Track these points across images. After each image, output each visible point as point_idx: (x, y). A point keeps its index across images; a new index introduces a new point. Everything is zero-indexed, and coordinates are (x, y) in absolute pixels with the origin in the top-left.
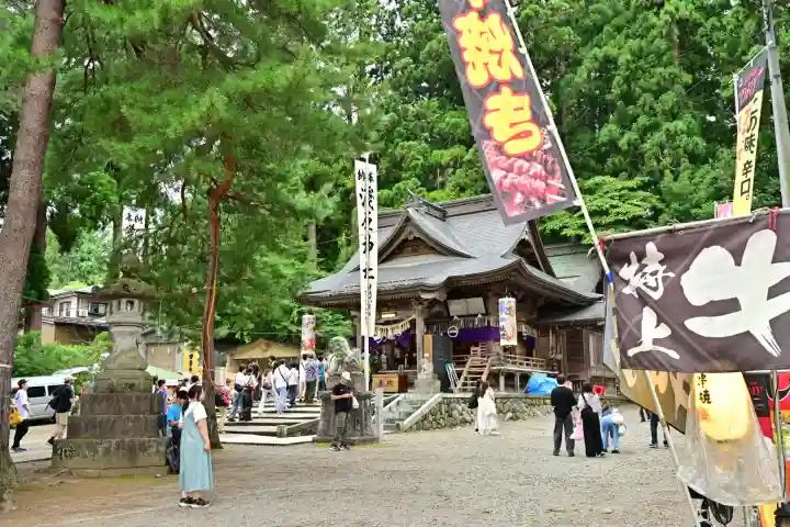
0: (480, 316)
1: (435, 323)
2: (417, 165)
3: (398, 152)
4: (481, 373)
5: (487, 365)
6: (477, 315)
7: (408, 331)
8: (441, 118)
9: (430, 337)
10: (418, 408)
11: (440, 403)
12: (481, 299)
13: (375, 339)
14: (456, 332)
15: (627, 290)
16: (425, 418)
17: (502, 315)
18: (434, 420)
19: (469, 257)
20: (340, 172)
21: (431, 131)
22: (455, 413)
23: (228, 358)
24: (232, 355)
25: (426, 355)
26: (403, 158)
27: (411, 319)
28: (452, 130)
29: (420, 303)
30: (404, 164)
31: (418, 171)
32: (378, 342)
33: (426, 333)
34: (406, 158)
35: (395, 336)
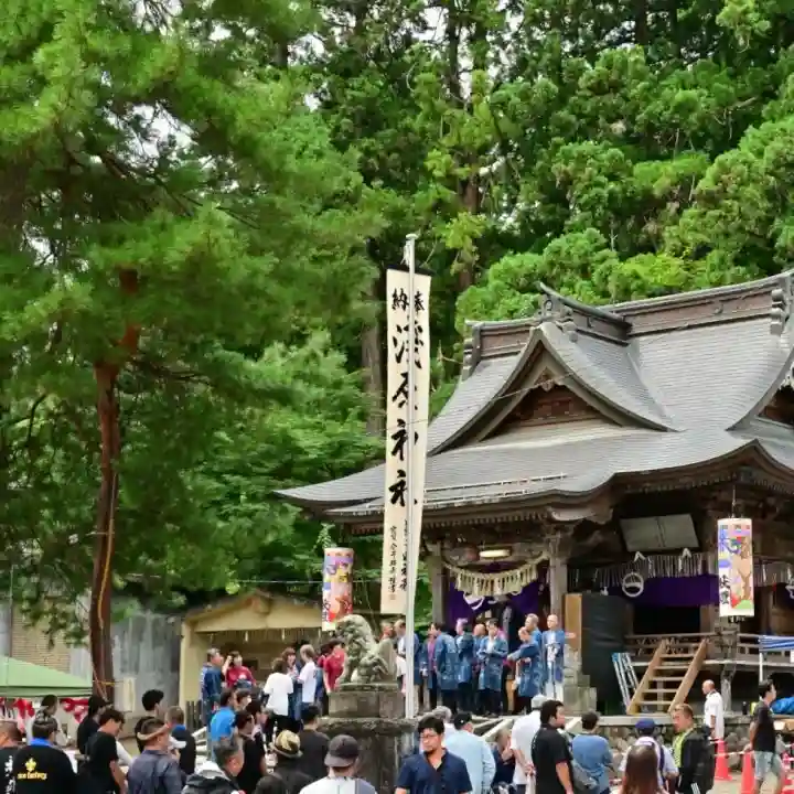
0: (686, 552)
1: (599, 565)
2: (599, 198)
3: (559, 168)
4: (682, 673)
5: (696, 655)
6: (679, 551)
7: (534, 584)
8: (651, 93)
9: (576, 599)
12: (686, 519)
14: (640, 585)
17: (724, 554)
19: (663, 429)
20: (434, 209)
21: (632, 120)
23: (185, 630)
24: (193, 624)
26: (568, 181)
27: (538, 560)
28: (677, 116)
29: (557, 529)
30: (572, 196)
31: (600, 210)
32: (475, 608)
33: (570, 590)
34: (575, 182)
35: (509, 595)
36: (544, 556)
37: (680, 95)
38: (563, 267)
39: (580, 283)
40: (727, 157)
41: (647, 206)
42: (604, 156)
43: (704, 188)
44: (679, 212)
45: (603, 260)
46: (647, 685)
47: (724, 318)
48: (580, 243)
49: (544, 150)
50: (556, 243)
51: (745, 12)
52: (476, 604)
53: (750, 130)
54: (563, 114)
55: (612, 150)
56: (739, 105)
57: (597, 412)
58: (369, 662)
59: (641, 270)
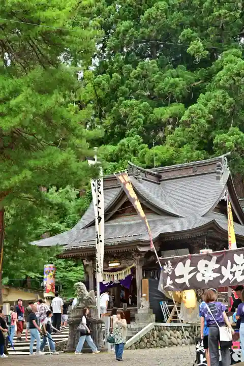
2: (139, 123)
3: (122, 110)
7: (130, 276)
8: (161, 79)
9: (147, 280)
10: (136, 333)
11: (153, 329)
13: (104, 283)
15: (165, 272)
16: (141, 340)
18: (148, 342)
22: (165, 337)
25: (144, 295)
26: (126, 116)
27: (131, 267)
28: (170, 89)
29: (139, 255)
30: (128, 121)
31: (140, 128)
32: (106, 286)
33: (144, 278)
34: (129, 116)
35: (120, 280)
36: (134, 265)
37: (172, 80)
38: (126, 152)
39: (133, 158)
40: (193, 107)
41: (159, 126)
42: (141, 105)
43: (184, 120)
44: (173, 129)
45: (142, 148)
46: (173, 313)
47: (197, 173)
48: (133, 141)
49: (115, 103)
50: (122, 141)
51: (199, 48)
52: (107, 284)
53: (201, 95)
54: (123, 88)
55: (144, 103)
56: (196, 84)
57: (151, 210)
58: (86, 298)
59: (158, 152)
